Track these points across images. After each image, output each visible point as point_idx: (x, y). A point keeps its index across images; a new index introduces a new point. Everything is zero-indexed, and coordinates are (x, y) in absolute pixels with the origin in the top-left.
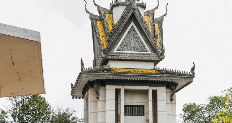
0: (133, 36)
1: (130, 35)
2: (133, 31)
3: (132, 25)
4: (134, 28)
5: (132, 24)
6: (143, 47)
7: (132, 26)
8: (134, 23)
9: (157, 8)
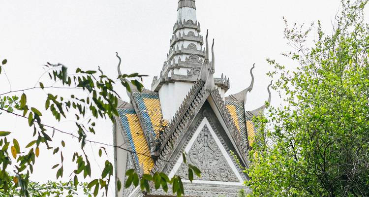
0: (206, 149)
1: (201, 145)
2: (206, 138)
3: (205, 125)
4: (208, 131)
5: (205, 121)
6: (228, 172)
7: (205, 127)
8: (208, 119)
9: (250, 89)
